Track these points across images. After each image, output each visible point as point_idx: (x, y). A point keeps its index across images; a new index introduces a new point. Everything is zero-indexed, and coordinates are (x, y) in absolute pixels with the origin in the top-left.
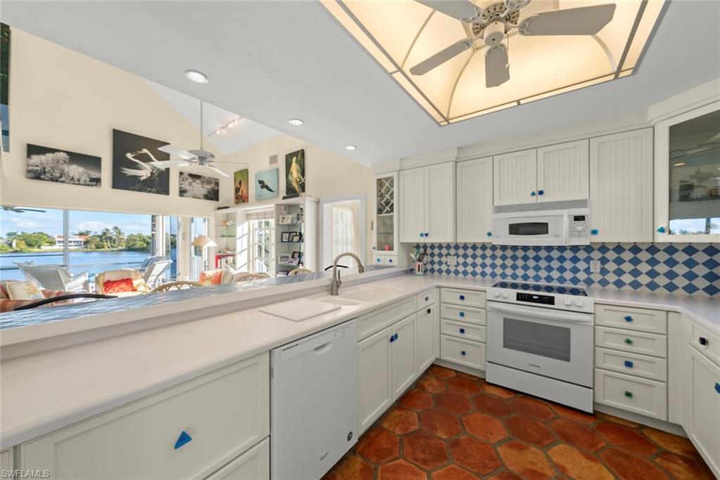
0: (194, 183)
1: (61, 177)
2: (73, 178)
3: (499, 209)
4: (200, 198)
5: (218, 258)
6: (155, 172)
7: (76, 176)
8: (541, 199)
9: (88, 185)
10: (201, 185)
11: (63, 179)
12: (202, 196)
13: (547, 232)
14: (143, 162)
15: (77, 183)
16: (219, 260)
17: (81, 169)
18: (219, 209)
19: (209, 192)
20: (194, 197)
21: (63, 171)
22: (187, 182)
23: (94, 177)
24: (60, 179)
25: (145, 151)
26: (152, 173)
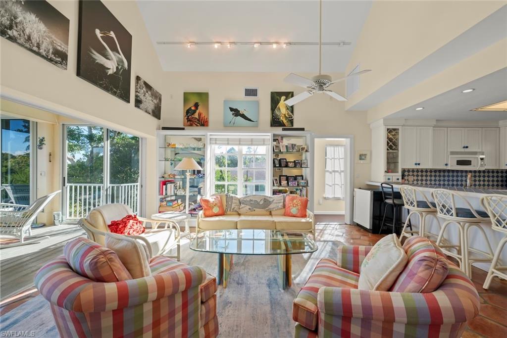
0: (147, 94)
1: (11, 28)
2: (29, 39)
3: (452, 153)
4: (150, 114)
5: (165, 183)
6: (120, 68)
7: (35, 37)
8: (466, 150)
9: (51, 60)
10: (150, 98)
11: (13, 33)
12: (151, 112)
13: (471, 164)
14: (111, 50)
15: (35, 49)
16: (164, 186)
17: (42, 27)
18: (164, 128)
19: (155, 108)
20: (146, 112)
21: (16, 18)
22: (142, 91)
23: (59, 48)
24: (10, 32)
25: (112, 34)
26: (117, 68)
